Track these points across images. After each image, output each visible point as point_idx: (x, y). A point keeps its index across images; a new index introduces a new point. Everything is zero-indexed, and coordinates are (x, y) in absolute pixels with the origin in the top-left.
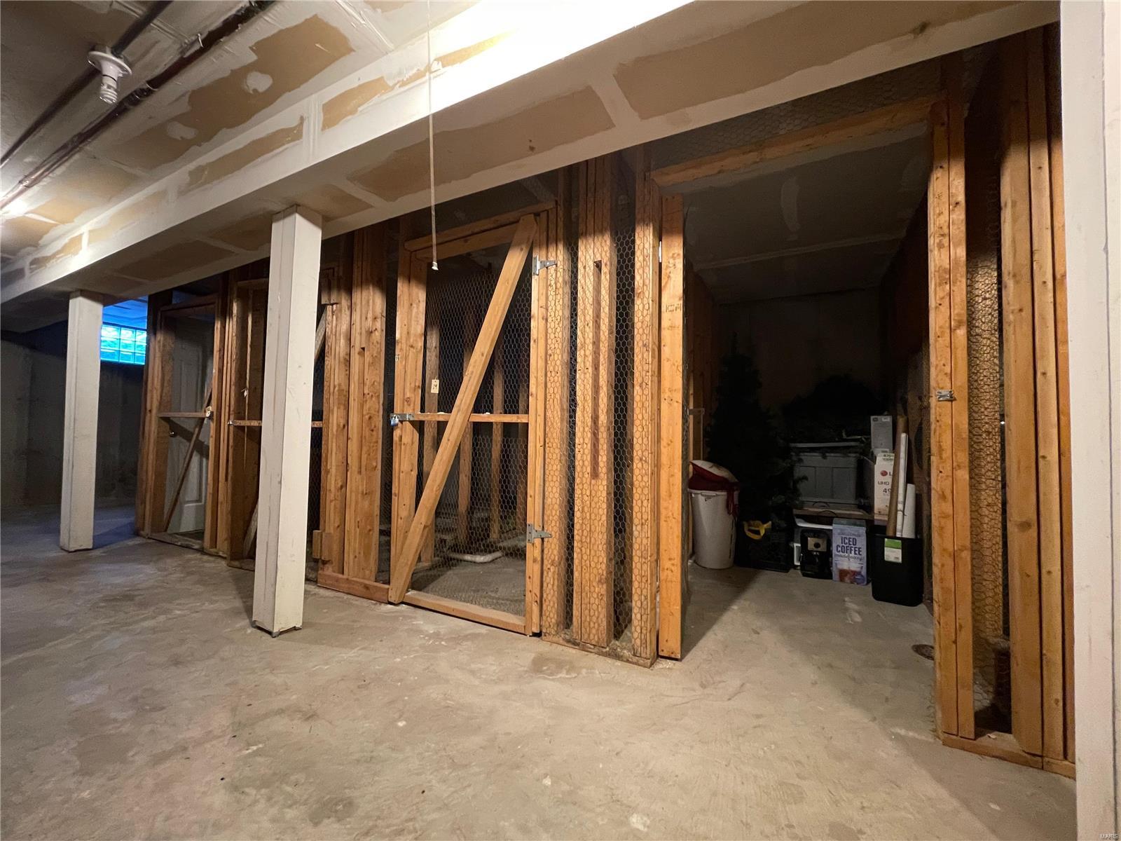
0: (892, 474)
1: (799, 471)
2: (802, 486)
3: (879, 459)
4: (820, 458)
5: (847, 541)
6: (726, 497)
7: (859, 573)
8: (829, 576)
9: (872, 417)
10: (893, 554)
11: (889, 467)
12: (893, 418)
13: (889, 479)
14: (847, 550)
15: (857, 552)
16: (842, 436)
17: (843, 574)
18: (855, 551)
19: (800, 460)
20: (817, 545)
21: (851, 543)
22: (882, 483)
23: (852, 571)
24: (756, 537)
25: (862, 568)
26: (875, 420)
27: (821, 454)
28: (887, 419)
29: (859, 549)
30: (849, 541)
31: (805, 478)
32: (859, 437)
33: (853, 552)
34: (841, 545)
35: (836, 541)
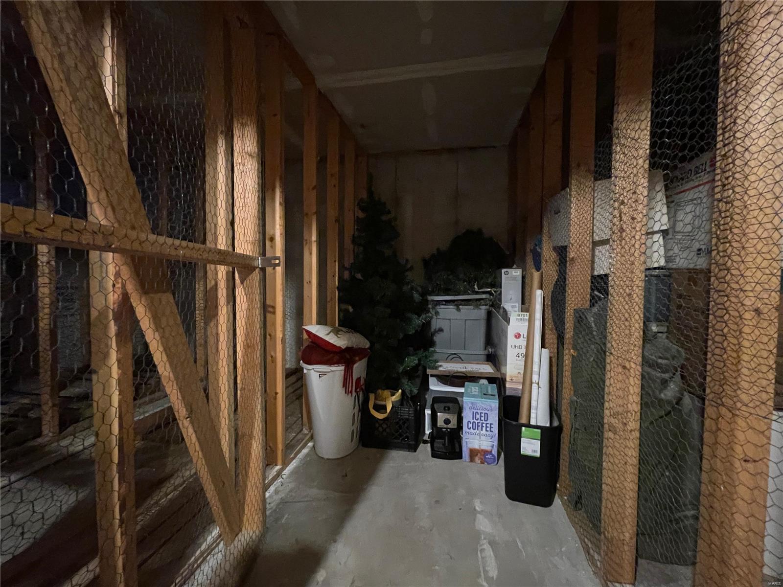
0: (525, 336)
1: (435, 324)
2: (437, 338)
3: (513, 318)
4: (455, 310)
5: (478, 416)
6: (343, 373)
7: (490, 452)
8: (459, 456)
9: (503, 271)
10: (531, 446)
11: (523, 328)
12: (523, 272)
13: (522, 342)
14: (478, 426)
15: (488, 429)
16: (474, 288)
17: (473, 453)
18: (487, 427)
19: (437, 313)
20: (447, 421)
21: (483, 418)
22: (515, 347)
23: (482, 450)
24: (380, 416)
25: (492, 446)
26: (507, 273)
27: (455, 307)
28: (516, 273)
29: (491, 424)
30: (481, 416)
31: (441, 330)
32: (489, 290)
33: (484, 429)
34: (472, 421)
35: (467, 416)
